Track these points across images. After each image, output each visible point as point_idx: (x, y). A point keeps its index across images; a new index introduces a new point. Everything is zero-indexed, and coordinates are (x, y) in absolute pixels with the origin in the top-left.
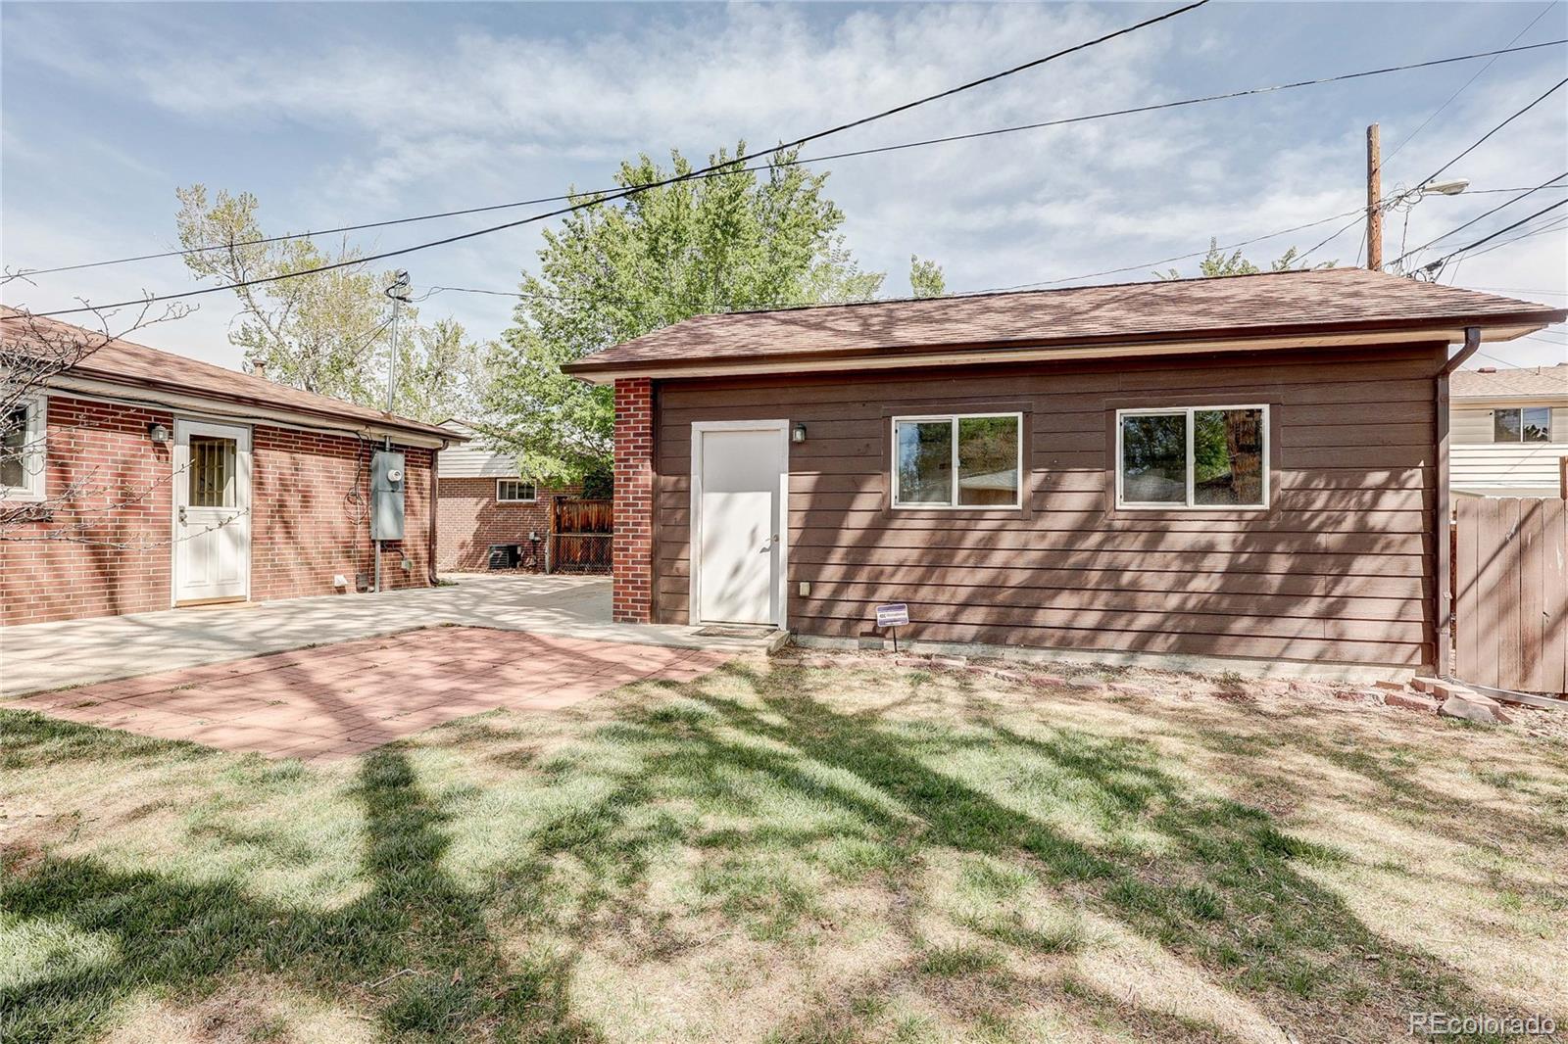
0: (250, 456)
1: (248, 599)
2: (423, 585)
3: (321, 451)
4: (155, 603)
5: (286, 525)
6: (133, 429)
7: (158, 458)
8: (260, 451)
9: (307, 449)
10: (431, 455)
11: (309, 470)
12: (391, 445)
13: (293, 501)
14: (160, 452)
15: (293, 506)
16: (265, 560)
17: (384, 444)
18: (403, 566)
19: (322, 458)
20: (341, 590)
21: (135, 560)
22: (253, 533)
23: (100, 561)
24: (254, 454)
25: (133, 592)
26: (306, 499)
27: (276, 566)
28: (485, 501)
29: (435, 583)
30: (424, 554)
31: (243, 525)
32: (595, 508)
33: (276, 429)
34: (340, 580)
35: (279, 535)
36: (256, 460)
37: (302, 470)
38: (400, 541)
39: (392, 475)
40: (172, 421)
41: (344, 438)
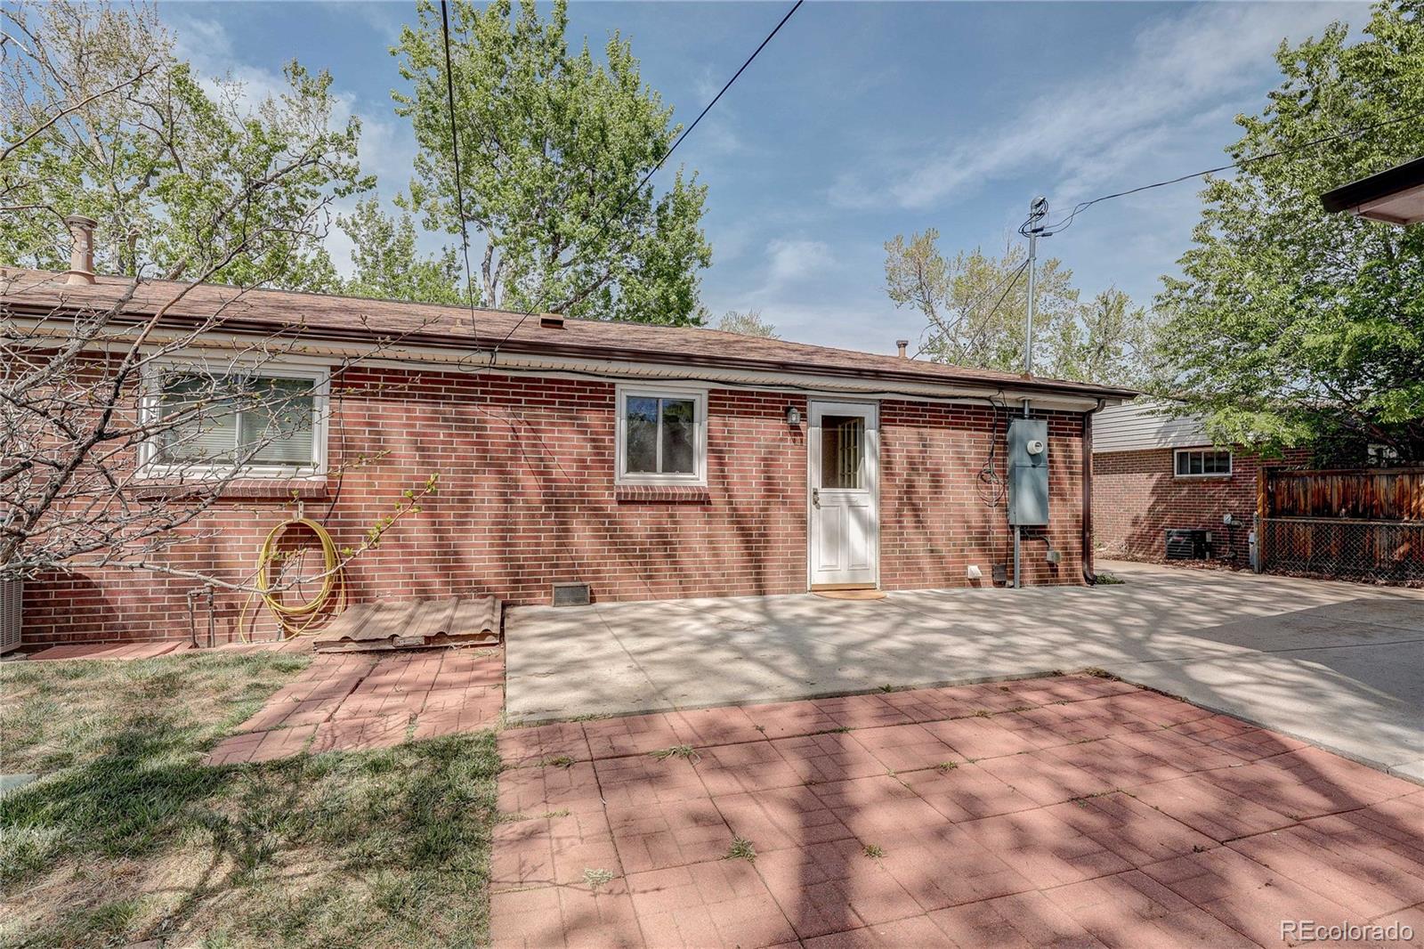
0: (878, 434)
1: (878, 587)
2: (1076, 582)
3: (951, 423)
4: (792, 585)
5: (915, 510)
6: (773, 414)
7: (794, 441)
8: (886, 428)
9: (935, 423)
10: (1083, 420)
11: (938, 446)
12: (1031, 410)
13: (923, 484)
14: (795, 434)
15: (923, 487)
16: (894, 546)
17: (1022, 410)
18: (1049, 558)
19: (951, 431)
20: (975, 583)
21: (776, 542)
22: (881, 516)
23: (748, 542)
24: (881, 432)
25: (774, 574)
26: (936, 481)
27: (905, 552)
28: (1158, 475)
29: (1092, 581)
30: (1075, 544)
31: (871, 509)
32: (1338, 482)
33: (902, 402)
34: (974, 570)
35: (908, 521)
36: (883, 438)
37: (930, 446)
38: (1045, 527)
39: (1031, 445)
40: (805, 404)
41: (976, 407)
